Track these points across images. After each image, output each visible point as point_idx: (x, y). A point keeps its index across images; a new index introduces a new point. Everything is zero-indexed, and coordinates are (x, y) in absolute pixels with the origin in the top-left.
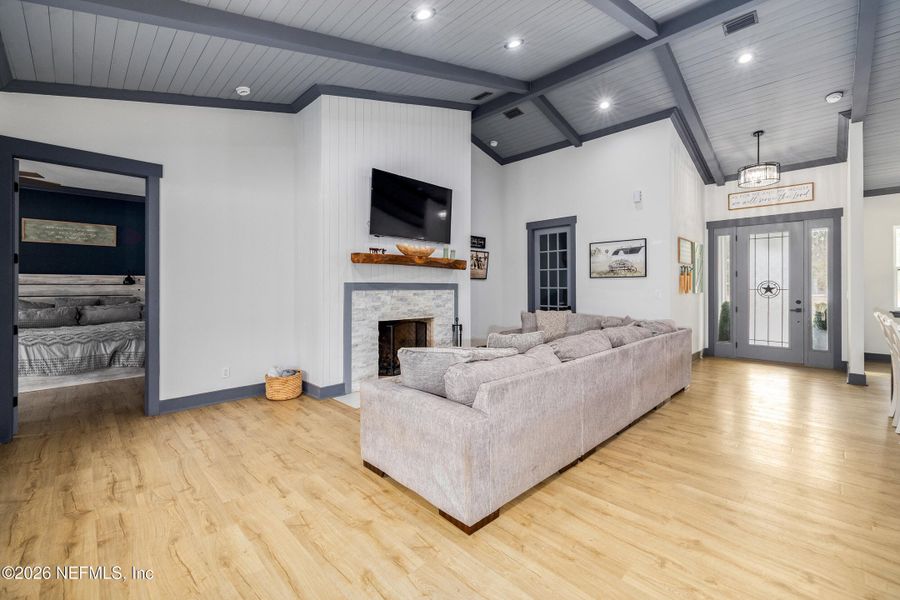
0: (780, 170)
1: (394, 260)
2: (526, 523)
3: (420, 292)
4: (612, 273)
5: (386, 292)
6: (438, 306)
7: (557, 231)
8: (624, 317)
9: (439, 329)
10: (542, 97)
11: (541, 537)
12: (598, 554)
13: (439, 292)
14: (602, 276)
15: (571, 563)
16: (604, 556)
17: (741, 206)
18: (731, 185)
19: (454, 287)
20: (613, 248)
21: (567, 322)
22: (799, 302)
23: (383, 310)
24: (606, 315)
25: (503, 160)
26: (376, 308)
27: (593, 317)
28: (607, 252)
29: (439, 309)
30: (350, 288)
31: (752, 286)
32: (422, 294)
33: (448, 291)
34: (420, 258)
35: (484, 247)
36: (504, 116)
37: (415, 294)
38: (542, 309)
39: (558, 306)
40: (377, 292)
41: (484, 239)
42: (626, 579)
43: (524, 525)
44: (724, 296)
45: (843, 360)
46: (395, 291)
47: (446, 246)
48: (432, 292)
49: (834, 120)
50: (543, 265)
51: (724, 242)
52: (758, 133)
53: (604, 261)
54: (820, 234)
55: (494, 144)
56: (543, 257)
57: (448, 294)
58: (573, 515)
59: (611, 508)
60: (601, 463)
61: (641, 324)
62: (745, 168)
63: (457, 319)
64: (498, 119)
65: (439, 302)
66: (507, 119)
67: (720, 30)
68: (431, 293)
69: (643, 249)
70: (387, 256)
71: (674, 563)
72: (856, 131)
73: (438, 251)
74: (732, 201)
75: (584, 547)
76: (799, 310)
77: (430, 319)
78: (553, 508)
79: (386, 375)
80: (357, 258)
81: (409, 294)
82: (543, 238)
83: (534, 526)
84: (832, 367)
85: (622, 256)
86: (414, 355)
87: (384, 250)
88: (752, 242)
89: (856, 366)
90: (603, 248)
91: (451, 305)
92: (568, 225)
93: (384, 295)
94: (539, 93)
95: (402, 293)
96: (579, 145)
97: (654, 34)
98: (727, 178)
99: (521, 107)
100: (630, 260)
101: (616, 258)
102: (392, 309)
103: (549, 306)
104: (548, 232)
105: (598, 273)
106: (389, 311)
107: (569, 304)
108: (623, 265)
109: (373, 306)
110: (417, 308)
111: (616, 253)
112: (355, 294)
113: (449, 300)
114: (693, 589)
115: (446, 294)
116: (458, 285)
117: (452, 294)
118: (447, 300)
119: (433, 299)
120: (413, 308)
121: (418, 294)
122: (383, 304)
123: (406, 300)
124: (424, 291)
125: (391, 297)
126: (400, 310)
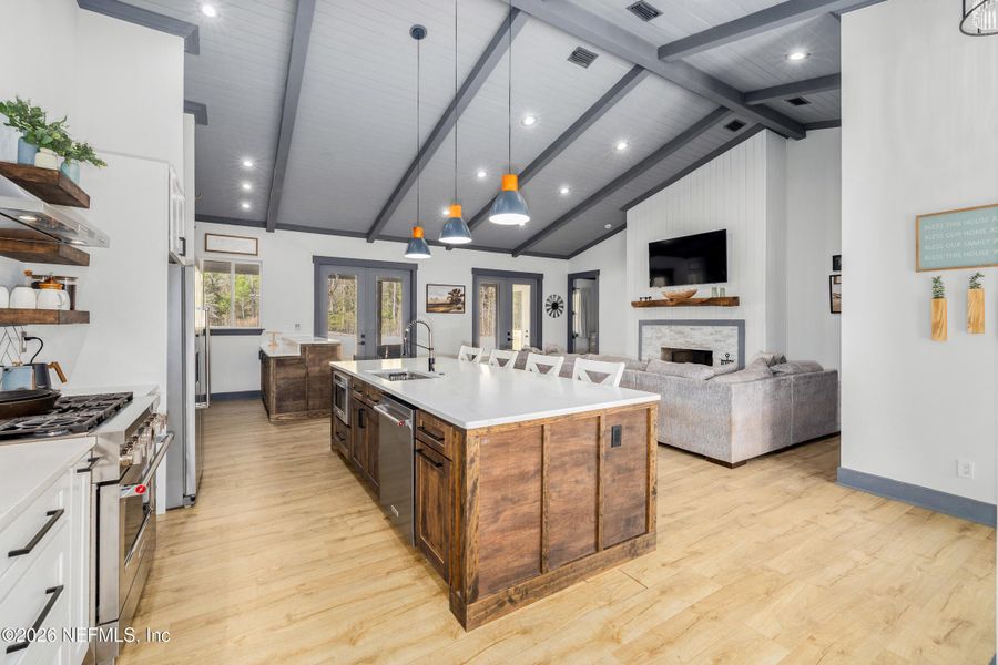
3: (697, 327)
5: (667, 326)
6: (716, 341)
13: (719, 328)
19: (738, 323)
23: (664, 340)
26: (659, 338)
30: (642, 323)
32: (700, 330)
33: (731, 327)
48: (710, 327)
57: (730, 330)
68: (709, 329)
81: (687, 329)
93: (664, 329)
102: (671, 339)
106: (669, 341)
109: (657, 336)
110: (694, 341)
112: (644, 328)
113: (732, 336)
115: (726, 330)
116: (744, 321)
117: (734, 330)
118: (729, 336)
119: (711, 334)
120: (689, 340)
121: (695, 329)
122: (664, 335)
123: (683, 333)
124: (702, 327)
125: (670, 330)
126: (678, 341)
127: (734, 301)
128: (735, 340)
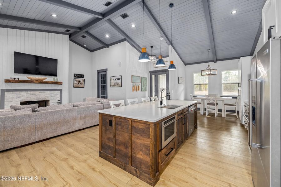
4: (115, 86)
5: (24, 92)
6: (51, 96)
9: (53, 104)
13: (52, 92)
19: (60, 90)
20: (115, 78)
22: (168, 94)
23: (22, 98)
25: (92, 51)
28: (114, 79)
29: (52, 97)
30: (4, 91)
31: (159, 89)
32: (43, 93)
34: (37, 81)
35: (83, 77)
36: (81, 37)
40: (19, 92)
41: (83, 75)
47: (54, 77)
50: (102, 83)
52: (152, 47)
53: (113, 82)
55: (85, 46)
56: (102, 81)
62: (149, 56)
63: (59, 100)
66: (83, 38)
67: (121, 17)
68: (49, 92)
69: (121, 79)
74: (155, 65)
76: (168, 96)
77: (48, 100)
80: (7, 81)
81: (37, 93)
85: (117, 81)
87: (18, 78)
88: (159, 77)
90: (113, 78)
92: (106, 71)
93: (23, 93)
95: (32, 92)
96: (108, 47)
103: (103, 96)
104: (103, 73)
105: (112, 86)
106: (26, 98)
108: (117, 83)
109: (17, 97)
110: (41, 97)
111: (115, 80)
112: (6, 93)
113: (58, 94)
115: (56, 92)
116: (62, 89)
117: (59, 92)
118: (56, 94)
119: (49, 94)
120: (38, 97)
121: (41, 93)
122: (23, 96)
123: (35, 95)
124: (45, 92)
125: (27, 94)
126: (32, 98)
127: (60, 83)
128: (59, 96)
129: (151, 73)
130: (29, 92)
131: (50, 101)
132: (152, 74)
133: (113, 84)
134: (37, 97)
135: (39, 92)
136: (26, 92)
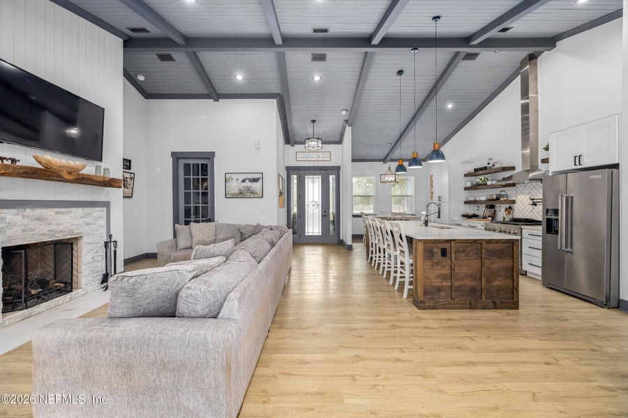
0: (323, 143)
1: (30, 173)
2: (266, 399)
3: (62, 210)
4: (241, 194)
5: (15, 211)
6: (87, 224)
7: (200, 162)
8: (255, 224)
9: (89, 247)
10: (194, 53)
11: (283, 405)
12: (322, 394)
13: (88, 210)
14: (234, 196)
15: (313, 412)
16: (326, 393)
17: (302, 159)
18: (297, 147)
19: (106, 205)
20: (241, 177)
21: (216, 230)
22: (325, 212)
23: (9, 233)
24: (243, 224)
25: (148, 95)
27: (234, 225)
28: (237, 180)
29: (88, 228)
31: (306, 203)
32: (67, 213)
33: (97, 208)
34: (70, 173)
35: (130, 168)
36: (156, 57)
37: (57, 213)
38: (196, 222)
39: (192, 219)
41: (130, 161)
42: (348, 401)
43: (264, 402)
44: (295, 210)
45: (341, 238)
46: (28, 210)
47: (97, 163)
49: (341, 123)
50: (187, 186)
51: (294, 179)
52: (313, 121)
53: (235, 186)
54: (332, 178)
55: (141, 78)
56: (187, 181)
57: (100, 212)
58: (290, 374)
59: (308, 357)
60: (281, 328)
61: (273, 228)
62: (308, 139)
63: (110, 236)
64: (149, 57)
65: (89, 220)
66: (159, 60)
67: (309, 57)
69: (261, 180)
70: (21, 168)
71: (358, 375)
72: (348, 130)
73: (89, 168)
74: (298, 156)
75: (311, 394)
76: (325, 216)
77: (76, 239)
78: (274, 377)
79: (13, 310)
82: (187, 166)
83: (272, 399)
84: (337, 242)
85: (247, 183)
86: (133, 280)
87: (14, 161)
88: (306, 179)
89: (349, 241)
90: (235, 177)
91: (103, 222)
92: (209, 158)
94: (192, 49)
95: (38, 212)
96: (216, 100)
97: (281, 43)
98: (296, 143)
99: (174, 55)
100: (253, 186)
101: (243, 184)
102: (23, 231)
103: (201, 219)
104: (191, 162)
105: (232, 195)
106: (19, 233)
107: (209, 217)
108: (248, 189)
110: (61, 228)
111: (244, 181)
113: (100, 218)
114: (375, 385)
115: (97, 211)
116: (110, 202)
117: (104, 212)
119: (82, 217)
120: (54, 227)
121: (62, 213)
122: (10, 225)
123: (45, 219)
124: (70, 209)
125: (23, 216)
126: (36, 231)
129: (290, 170)
130: (29, 211)
131: (85, 240)
132: (291, 172)
133: (237, 191)
134: (50, 228)
135: (57, 210)
136: (21, 211)
